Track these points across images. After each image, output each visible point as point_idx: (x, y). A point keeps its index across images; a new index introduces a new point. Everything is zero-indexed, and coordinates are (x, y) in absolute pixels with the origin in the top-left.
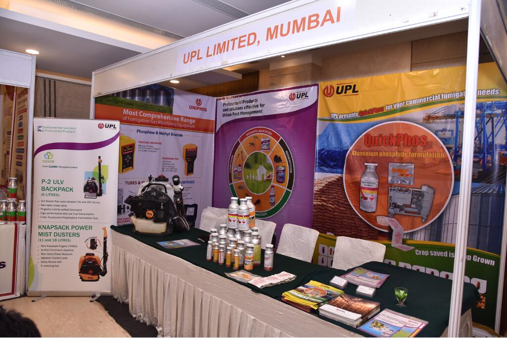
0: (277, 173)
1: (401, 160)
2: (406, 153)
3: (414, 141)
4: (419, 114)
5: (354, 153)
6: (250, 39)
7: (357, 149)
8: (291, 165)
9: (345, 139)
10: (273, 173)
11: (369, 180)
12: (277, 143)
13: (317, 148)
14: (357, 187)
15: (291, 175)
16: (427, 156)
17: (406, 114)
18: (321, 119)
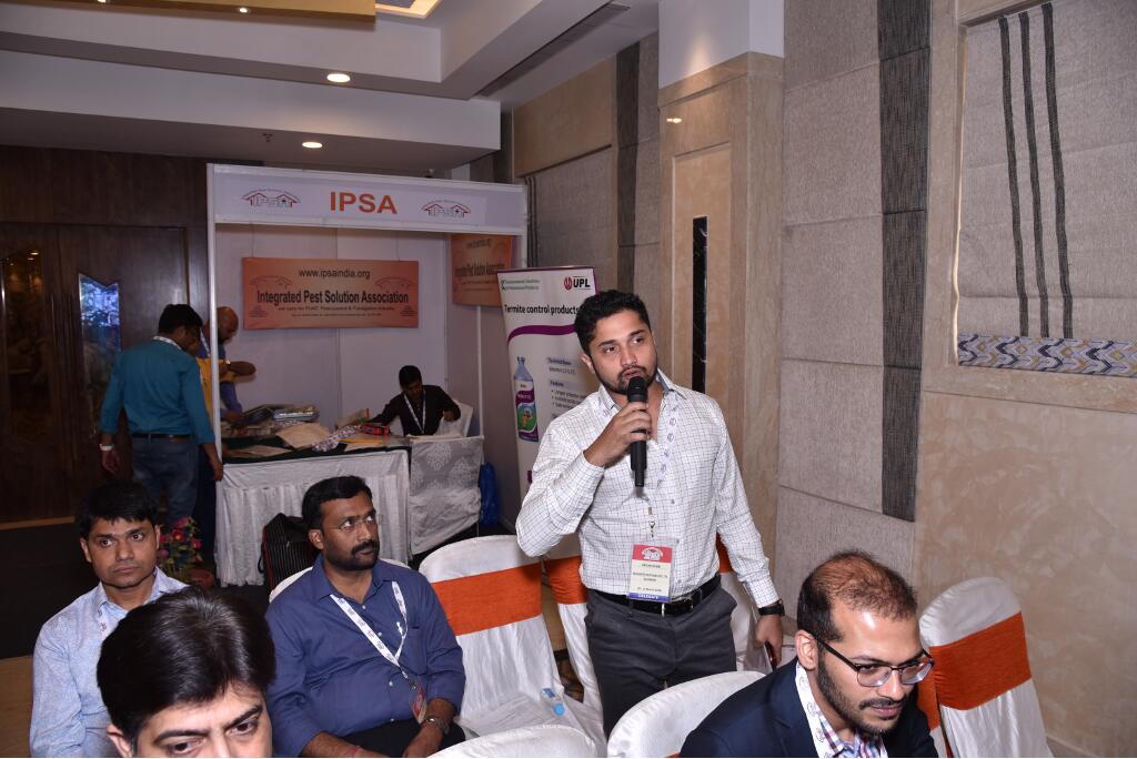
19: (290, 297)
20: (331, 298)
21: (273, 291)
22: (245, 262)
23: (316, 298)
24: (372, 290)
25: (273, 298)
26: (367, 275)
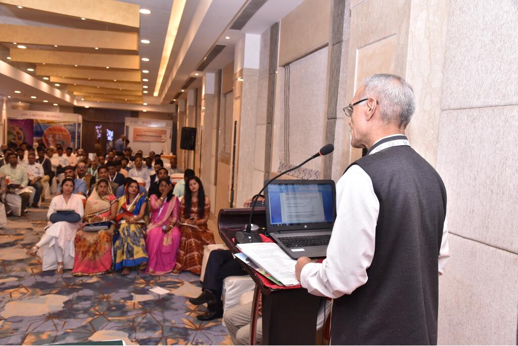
0: (18, 137)
1: (59, 134)
2: (60, 133)
3: (61, 130)
4: (63, 124)
5: (47, 133)
6: (43, 116)
7: (47, 131)
8: (24, 135)
9: (43, 128)
10: (16, 138)
11: (50, 139)
12: (18, 128)
13: (34, 130)
14: (47, 141)
15: (24, 138)
16: (65, 134)
17: (59, 124)
18: (36, 123)
19: (142, 136)
20: (149, 136)
21: (139, 134)
22: (135, 129)
23: (146, 136)
24: (157, 134)
25: (139, 135)
26: (156, 132)
